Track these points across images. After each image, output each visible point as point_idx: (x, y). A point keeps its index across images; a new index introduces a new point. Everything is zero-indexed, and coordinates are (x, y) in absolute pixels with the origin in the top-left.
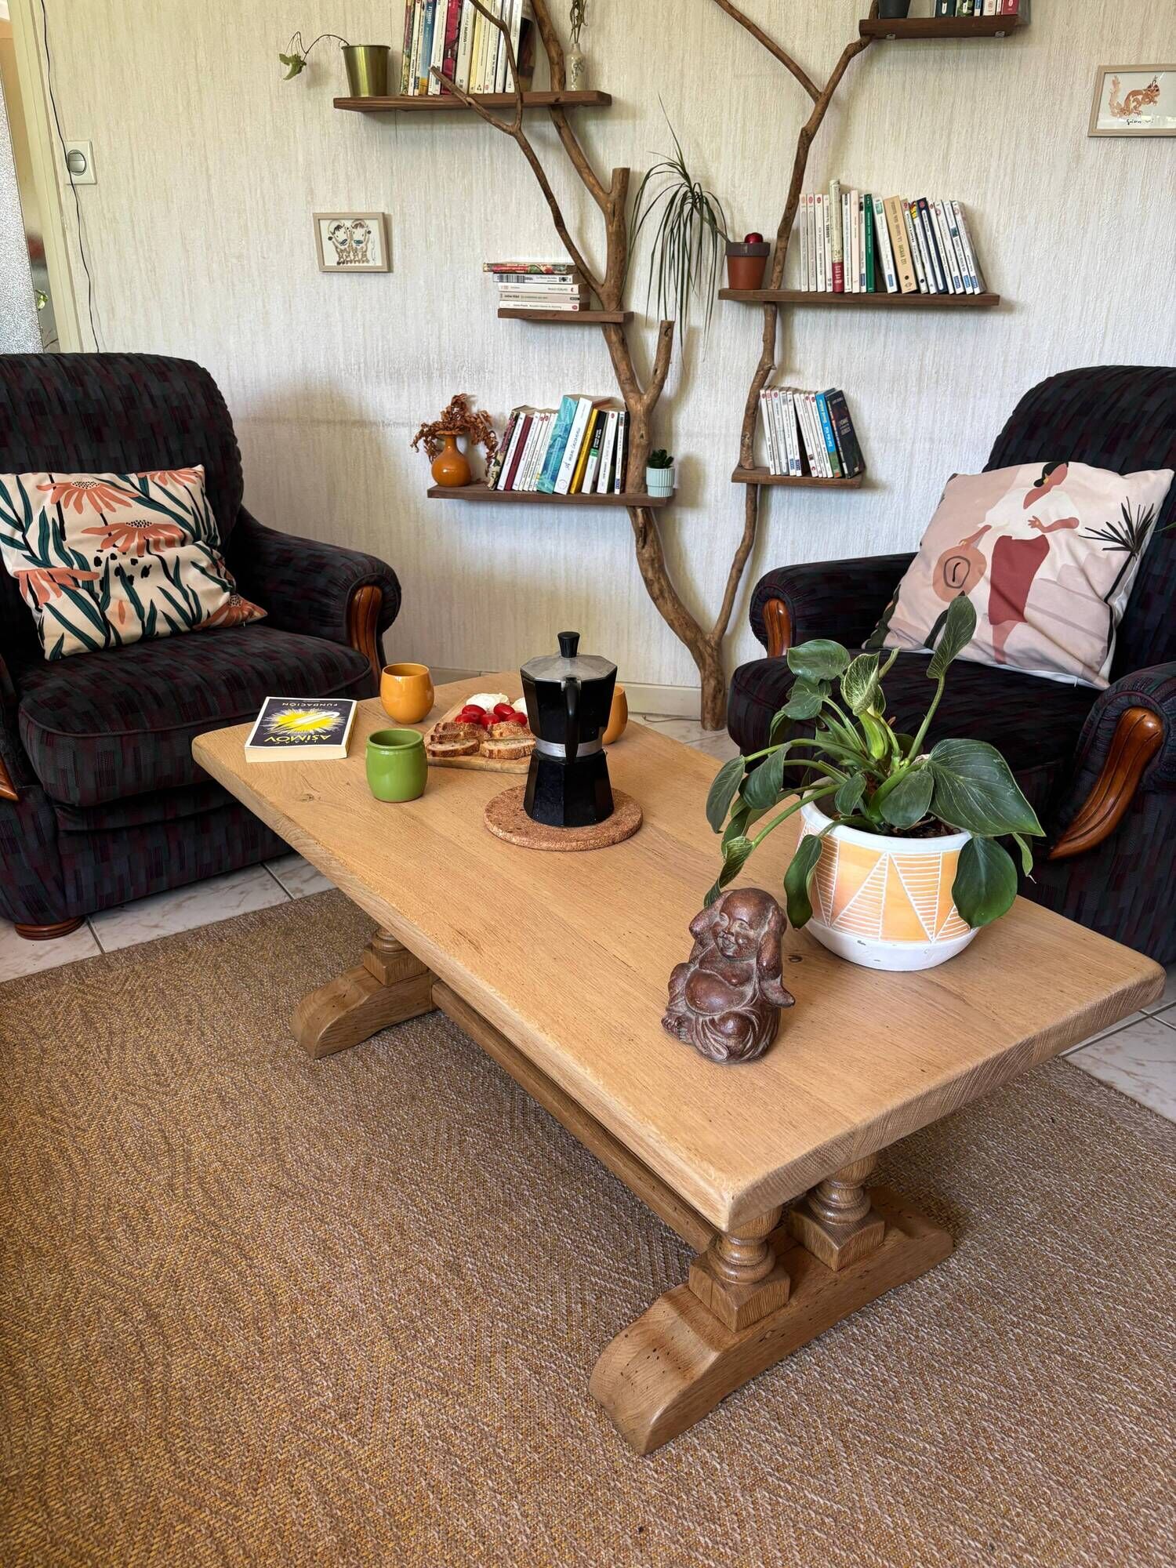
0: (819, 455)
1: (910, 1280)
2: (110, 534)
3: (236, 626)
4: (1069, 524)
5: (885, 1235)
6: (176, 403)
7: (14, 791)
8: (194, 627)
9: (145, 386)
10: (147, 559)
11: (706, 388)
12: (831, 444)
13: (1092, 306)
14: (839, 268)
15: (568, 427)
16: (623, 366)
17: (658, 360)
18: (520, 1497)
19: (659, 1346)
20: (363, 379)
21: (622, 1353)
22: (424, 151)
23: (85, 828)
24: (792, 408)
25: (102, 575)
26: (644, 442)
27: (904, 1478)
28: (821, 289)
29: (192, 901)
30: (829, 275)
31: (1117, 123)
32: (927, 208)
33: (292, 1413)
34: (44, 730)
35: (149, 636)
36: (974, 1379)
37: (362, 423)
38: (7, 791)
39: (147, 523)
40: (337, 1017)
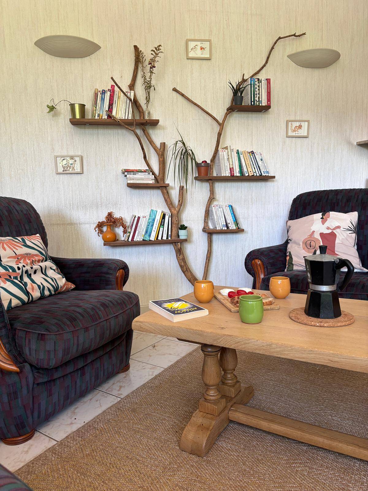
0: (231, 223)
2: (18, 259)
4: (339, 227)
6: (25, 213)
7: (18, 368)
8: (57, 292)
9: (14, 207)
10: (35, 267)
11: (191, 206)
12: (234, 219)
14: (231, 170)
15: (154, 219)
16: (169, 200)
17: (180, 197)
24: (222, 209)
25: (21, 274)
26: (177, 222)
28: (227, 175)
30: (229, 171)
31: (294, 134)
32: (253, 153)
37: (71, 224)
38: (14, 368)
39: (30, 254)
40: (208, 434)
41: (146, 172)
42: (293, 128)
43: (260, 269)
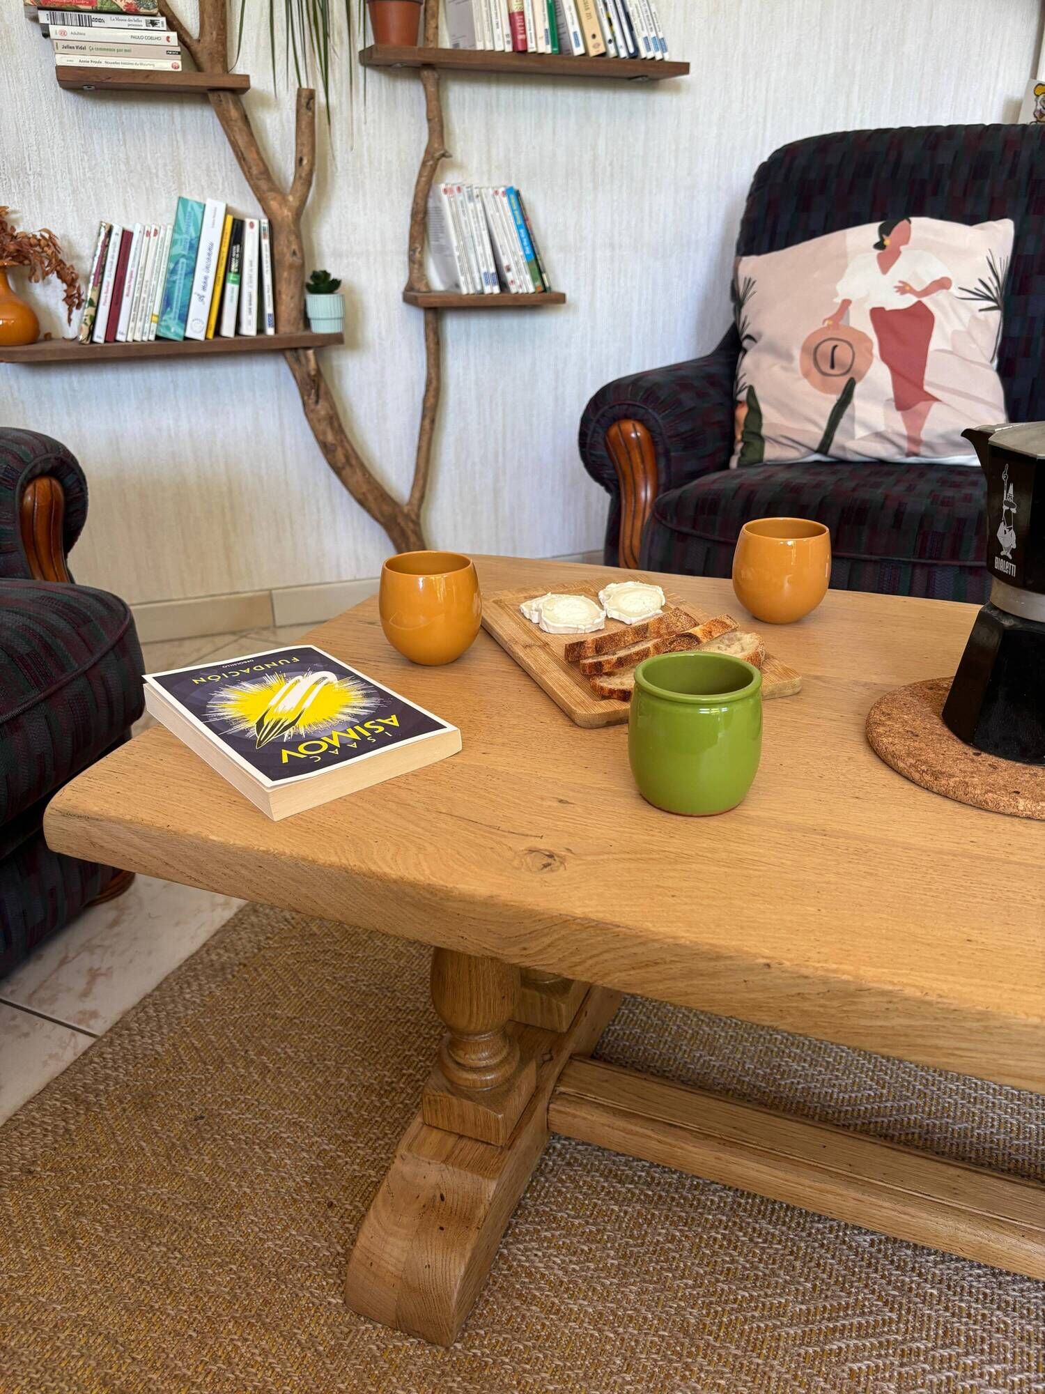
0: (515, 265)
4: (943, 284)
11: (351, 190)
12: (528, 250)
14: (516, 21)
15: (194, 242)
16: (252, 154)
17: (300, 144)
24: (479, 206)
26: (297, 261)
28: (499, 47)
30: (507, 29)
40: (469, 1247)
41: (137, 13)
43: (639, 460)
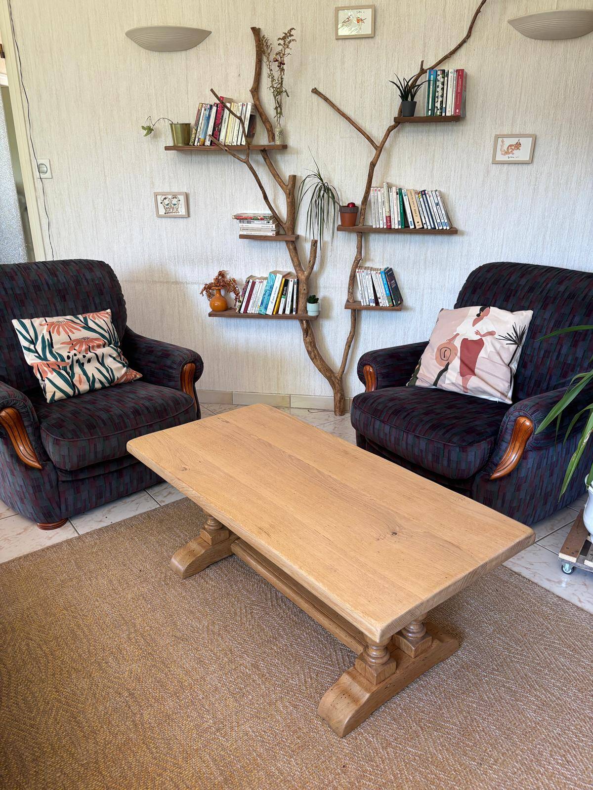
0: (382, 297)
1: (443, 660)
2: (73, 344)
3: (129, 383)
4: (492, 333)
5: (432, 642)
6: (97, 282)
7: (40, 464)
8: (112, 384)
9: (84, 275)
10: (89, 355)
11: (332, 267)
12: (388, 292)
13: (496, 233)
14: (389, 219)
15: (272, 286)
16: (295, 259)
17: (311, 257)
18: (294, 757)
19: (345, 693)
20: (177, 263)
21: (330, 698)
22: (204, 166)
23: (70, 479)
24: (370, 277)
25: (70, 363)
26: (305, 292)
27: (445, 740)
28: (381, 227)
29: (115, 508)
30: (385, 221)
32: (425, 194)
33: (197, 730)
34: (55, 438)
35: (92, 390)
36: (470, 699)
37: (177, 283)
38: (37, 465)
39: (88, 338)
41: (264, 220)
42: (505, 148)
